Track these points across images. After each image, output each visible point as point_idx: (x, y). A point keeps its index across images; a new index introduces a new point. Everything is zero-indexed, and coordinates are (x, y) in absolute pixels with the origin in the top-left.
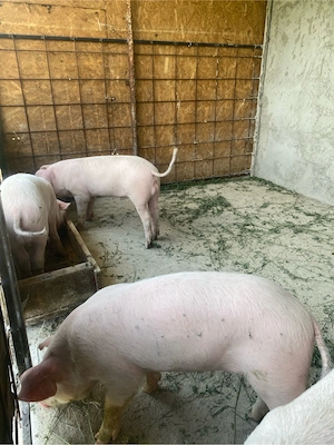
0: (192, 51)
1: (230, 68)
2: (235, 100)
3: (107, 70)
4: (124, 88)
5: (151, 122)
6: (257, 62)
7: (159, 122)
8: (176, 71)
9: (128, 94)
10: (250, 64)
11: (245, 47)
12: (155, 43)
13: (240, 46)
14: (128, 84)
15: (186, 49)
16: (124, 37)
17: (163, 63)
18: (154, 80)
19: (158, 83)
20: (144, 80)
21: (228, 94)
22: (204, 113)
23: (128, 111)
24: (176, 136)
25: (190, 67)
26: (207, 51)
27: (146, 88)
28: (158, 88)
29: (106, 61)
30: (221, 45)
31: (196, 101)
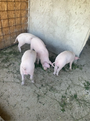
1: (19, 6)
21: (19, 15)
24: (2, 32)
25: (5, 6)
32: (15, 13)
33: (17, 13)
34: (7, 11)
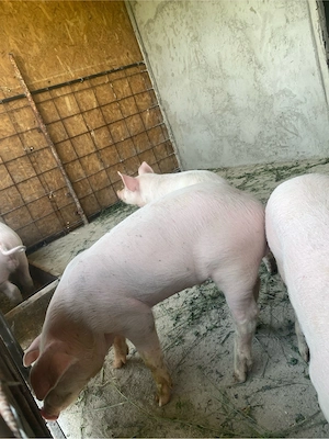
0: (86, 84)
1: (124, 88)
2: (140, 113)
3: (16, 125)
4: (38, 135)
5: (74, 156)
6: (145, 75)
7: (81, 154)
8: (79, 106)
9: (44, 140)
10: (140, 79)
11: (129, 67)
12: (51, 88)
13: (125, 68)
14: (40, 131)
15: (80, 85)
16: (20, 93)
17: (64, 103)
18: (62, 120)
19: (66, 121)
20: (53, 123)
21: (132, 110)
22: (118, 133)
23: (49, 155)
24: (101, 161)
25: (90, 99)
26: (99, 81)
27: (58, 129)
28: (69, 125)
29: (12, 118)
30: (108, 73)
31: (107, 125)
32: (120, 108)
33: (126, 105)
34: (99, 107)
